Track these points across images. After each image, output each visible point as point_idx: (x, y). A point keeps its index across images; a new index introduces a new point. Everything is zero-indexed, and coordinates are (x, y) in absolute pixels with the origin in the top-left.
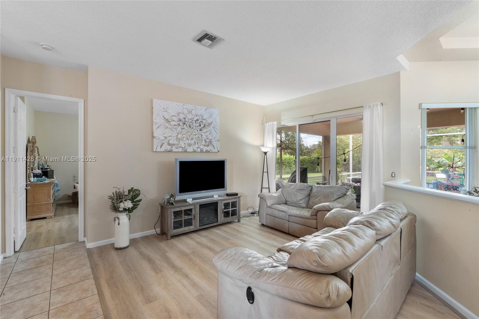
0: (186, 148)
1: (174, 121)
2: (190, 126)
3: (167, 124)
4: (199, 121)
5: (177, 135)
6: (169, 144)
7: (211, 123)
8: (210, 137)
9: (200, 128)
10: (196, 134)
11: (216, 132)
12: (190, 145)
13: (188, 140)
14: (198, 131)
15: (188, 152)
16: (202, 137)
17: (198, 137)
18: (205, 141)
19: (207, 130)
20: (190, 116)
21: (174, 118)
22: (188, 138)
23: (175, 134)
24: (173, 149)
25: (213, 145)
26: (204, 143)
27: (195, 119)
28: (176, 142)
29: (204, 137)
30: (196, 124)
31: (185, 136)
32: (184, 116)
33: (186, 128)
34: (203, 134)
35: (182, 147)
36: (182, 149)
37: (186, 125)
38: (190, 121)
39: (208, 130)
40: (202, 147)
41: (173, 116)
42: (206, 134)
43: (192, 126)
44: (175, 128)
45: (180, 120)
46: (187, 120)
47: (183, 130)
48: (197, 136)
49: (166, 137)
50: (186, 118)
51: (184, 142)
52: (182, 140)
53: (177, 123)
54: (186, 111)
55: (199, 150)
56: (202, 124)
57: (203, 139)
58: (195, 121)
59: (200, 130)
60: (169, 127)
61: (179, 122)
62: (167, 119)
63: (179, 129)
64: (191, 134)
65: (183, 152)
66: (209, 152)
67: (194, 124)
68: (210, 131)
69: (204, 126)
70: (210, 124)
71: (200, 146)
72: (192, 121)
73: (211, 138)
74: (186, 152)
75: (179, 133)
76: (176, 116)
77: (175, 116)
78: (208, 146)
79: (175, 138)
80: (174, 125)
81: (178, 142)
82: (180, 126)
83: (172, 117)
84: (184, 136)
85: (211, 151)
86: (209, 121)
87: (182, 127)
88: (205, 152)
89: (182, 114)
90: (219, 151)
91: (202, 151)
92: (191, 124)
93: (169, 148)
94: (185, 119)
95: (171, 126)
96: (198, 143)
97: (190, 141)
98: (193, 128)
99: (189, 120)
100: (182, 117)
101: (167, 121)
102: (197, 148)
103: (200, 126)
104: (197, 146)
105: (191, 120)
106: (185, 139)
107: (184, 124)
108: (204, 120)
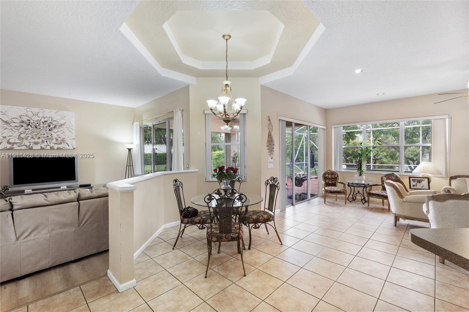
0: (31, 146)
1: (14, 122)
2: (36, 127)
3: (6, 126)
4: (48, 122)
5: (20, 135)
6: (9, 142)
7: (64, 124)
8: (62, 136)
9: (50, 128)
10: (45, 134)
11: (70, 131)
12: (36, 143)
13: (34, 139)
14: (46, 131)
15: (34, 149)
16: (52, 137)
17: (47, 136)
18: (57, 140)
19: (58, 130)
20: (36, 118)
21: (15, 120)
22: (34, 137)
23: (16, 134)
24: (14, 147)
25: (67, 144)
26: (54, 141)
27: (43, 120)
28: (17, 141)
29: (55, 135)
30: (44, 125)
31: (30, 135)
32: (28, 118)
33: (31, 129)
34: (53, 133)
35: (26, 146)
36: (27, 147)
37: (31, 126)
38: (36, 123)
39: (60, 130)
40: (52, 145)
41: (14, 118)
42: (57, 134)
43: (38, 127)
44: (16, 128)
45: (23, 122)
46: (32, 121)
47: (28, 130)
48: (45, 136)
49: (5, 137)
50: (31, 120)
51: (29, 141)
52: (26, 139)
53: (19, 124)
54: (30, 114)
55: (48, 147)
56: (52, 124)
57: (54, 138)
58: (43, 122)
59: (50, 130)
60: (8, 128)
61: (21, 124)
62: (6, 121)
63: (22, 129)
64: (38, 134)
65: (27, 149)
66: (61, 149)
67: (42, 125)
68: (62, 131)
69: (55, 127)
70: (61, 125)
71: (49, 144)
72: (39, 123)
73: (64, 137)
74: (31, 149)
75: (22, 133)
76: (18, 119)
77: (16, 118)
78: (60, 144)
79: (17, 137)
80: (16, 126)
81: (20, 141)
82: (23, 127)
83: (13, 120)
84: (28, 135)
85: (64, 149)
86: (62, 122)
87: (26, 128)
88: (57, 149)
89: (26, 117)
90: (74, 149)
91: (52, 148)
92: (38, 125)
93: (9, 146)
94: (29, 120)
95: (11, 127)
96: (47, 141)
97: (36, 140)
98: (40, 128)
99: (34, 122)
100: (25, 119)
101: (6, 123)
102: (46, 146)
103: (49, 126)
104: (46, 144)
105: (37, 121)
106: (29, 138)
107: (29, 125)
108: (55, 121)
